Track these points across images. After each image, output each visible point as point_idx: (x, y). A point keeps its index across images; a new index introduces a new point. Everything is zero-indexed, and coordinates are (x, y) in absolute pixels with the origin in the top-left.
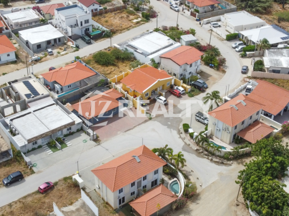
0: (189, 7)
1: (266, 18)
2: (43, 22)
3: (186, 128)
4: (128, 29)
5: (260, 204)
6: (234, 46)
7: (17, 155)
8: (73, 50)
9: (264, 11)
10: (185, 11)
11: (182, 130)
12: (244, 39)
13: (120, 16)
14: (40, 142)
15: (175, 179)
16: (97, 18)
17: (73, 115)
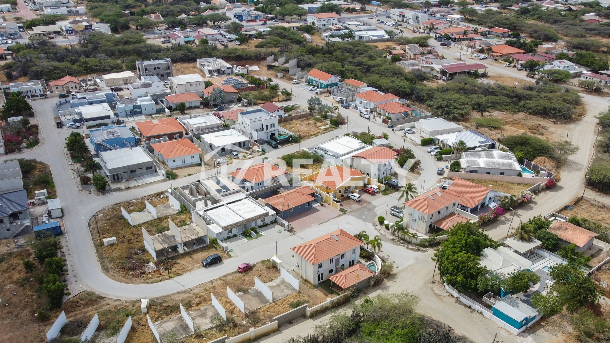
0: (380, 114)
1: (463, 125)
2: (226, 127)
3: (381, 220)
4: (316, 135)
5: (456, 274)
6: (429, 150)
7: (213, 242)
8: (259, 154)
9: (461, 118)
10: (376, 118)
11: (378, 223)
12: (440, 144)
13: (307, 123)
14: (235, 231)
15: (372, 261)
16: (282, 124)
17: (266, 207)
